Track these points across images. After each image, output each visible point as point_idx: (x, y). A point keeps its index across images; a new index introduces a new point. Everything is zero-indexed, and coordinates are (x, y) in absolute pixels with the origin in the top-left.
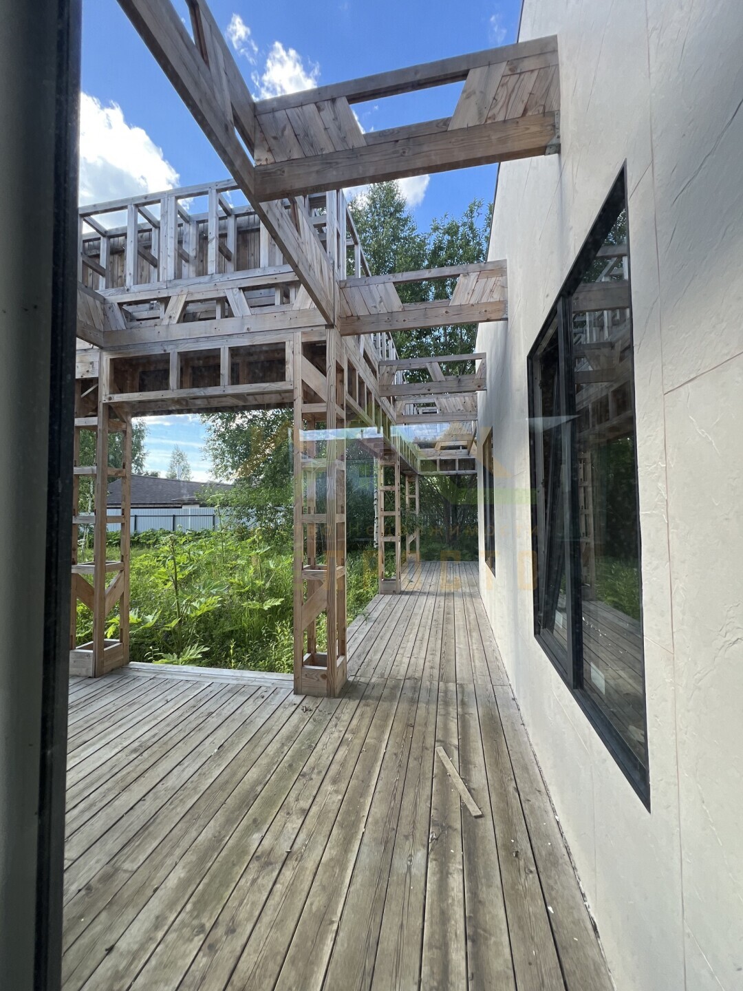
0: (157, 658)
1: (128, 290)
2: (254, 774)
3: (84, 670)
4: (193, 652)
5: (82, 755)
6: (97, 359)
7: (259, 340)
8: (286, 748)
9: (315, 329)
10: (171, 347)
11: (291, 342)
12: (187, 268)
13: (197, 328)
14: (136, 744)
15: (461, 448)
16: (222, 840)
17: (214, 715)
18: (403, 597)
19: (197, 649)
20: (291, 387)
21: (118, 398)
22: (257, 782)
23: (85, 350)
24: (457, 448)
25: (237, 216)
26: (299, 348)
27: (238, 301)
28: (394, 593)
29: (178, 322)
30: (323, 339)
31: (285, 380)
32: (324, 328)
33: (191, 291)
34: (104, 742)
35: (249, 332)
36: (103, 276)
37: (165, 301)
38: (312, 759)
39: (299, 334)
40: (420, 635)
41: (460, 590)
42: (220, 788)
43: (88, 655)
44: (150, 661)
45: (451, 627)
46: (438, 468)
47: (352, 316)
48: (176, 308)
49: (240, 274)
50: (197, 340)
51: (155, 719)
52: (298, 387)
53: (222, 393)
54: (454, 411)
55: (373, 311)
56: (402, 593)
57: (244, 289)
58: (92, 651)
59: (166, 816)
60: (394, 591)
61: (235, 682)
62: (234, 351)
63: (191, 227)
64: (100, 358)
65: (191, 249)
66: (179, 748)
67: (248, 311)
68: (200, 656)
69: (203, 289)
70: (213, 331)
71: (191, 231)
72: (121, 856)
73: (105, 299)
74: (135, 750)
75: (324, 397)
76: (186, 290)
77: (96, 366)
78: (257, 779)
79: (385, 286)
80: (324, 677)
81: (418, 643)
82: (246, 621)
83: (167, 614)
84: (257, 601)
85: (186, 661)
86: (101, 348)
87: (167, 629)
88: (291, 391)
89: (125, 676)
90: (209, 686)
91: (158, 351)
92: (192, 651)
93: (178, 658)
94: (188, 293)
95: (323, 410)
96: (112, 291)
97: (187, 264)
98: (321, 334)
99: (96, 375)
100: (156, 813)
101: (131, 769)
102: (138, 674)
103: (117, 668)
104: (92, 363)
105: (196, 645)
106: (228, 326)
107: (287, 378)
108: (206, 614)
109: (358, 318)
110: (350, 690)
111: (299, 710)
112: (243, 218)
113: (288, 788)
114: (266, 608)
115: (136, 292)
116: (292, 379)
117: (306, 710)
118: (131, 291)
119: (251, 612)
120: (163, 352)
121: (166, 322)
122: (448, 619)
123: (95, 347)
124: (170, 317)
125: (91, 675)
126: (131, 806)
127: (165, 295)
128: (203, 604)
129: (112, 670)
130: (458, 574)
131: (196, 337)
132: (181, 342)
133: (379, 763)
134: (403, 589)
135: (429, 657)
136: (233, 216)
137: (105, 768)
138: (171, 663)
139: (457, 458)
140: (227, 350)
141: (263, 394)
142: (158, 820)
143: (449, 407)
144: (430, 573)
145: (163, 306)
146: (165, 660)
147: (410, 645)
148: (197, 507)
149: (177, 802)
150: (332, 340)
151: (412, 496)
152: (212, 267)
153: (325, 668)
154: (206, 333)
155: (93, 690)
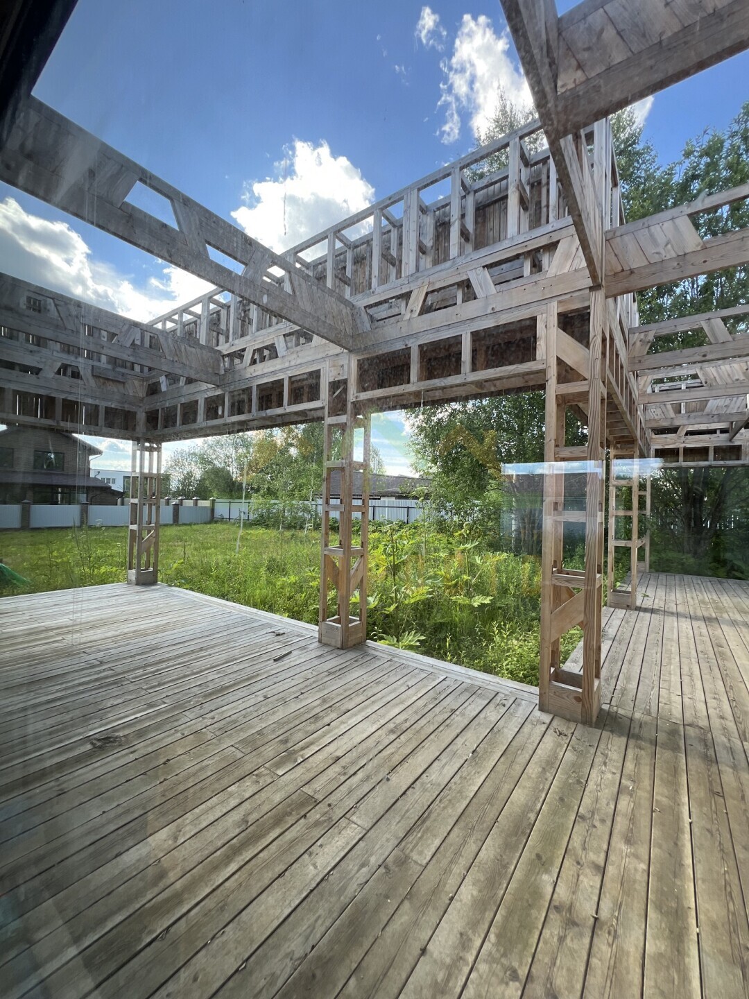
0: (381, 638)
1: (373, 292)
2: (519, 796)
3: (334, 640)
4: (412, 638)
5: (349, 722)
6: (347, 362)
7: (504, 319)
8: (549, 776)
9: (575, 295)
10: (412, 340)
11: (544, 315)
12: (423, 260)
13: (438, 317)
14: (391, 725)
15: (718, 432)
16: (506, 867)
17: (457, 713)
18: (641, 614)
19: (414, 636)
20: (541, 367)
21: (364, 396)
22: (527, 809)
23: (337, 355)
24: (713, 432)
25: (476, 192)
26: (554, 320)
27: (482, 281)
28: (628, 607)
29: (419, 315)
30: (586, 304)
31: (535, 360)
32: (588, 291)
33: (431, 280)
34: (364, 714)
35: (494, 312)
36: (349, 285)
37: (406, 296)
38: (586, 800)
39: (554, 304)
40: (685, 669)
41: (725, 616)
42: (487, 800)
43: (337, 628)
44: (376, 641)
45: (730, 665)
46: (681, 458)
47: (623, 270)
48: (416, 302)
49: (483, 252)
50: (438, 329)
51: (402, 703)
52: (552, 365)
53: (463, 381)
54: (729, 381)
55: (656, 259)
56: (639, 609)
57: (489, 267)
58: (339, 626)
59: (439, 815)
60: (628, 606)
61: (469, 681)
62: (475, 335)
63: (429, 218)
64: (349, 361)
65: (428, 240)
66: (433, 741)
67: (493, 289)
68: (418, 644)
69: (445, 275)
70: (454, 317)
71: (429, 221)
72: (407, 843)
73: (353, 306)
74: (392, 731)
75: (587, 375)
76: (426, 282)
77: (346, 368)
78: (527, 804)
79: (674, 223)
80: (578, 699)
81: (686, 679)
82: (457, 616)
83: (384, 597)
84: (465, 596)
85: (406, 646)
86: (350, 351)
87: (386, 612)
88: (543, 372)
89: (366, 654)
90: (444, 680)
91: (399, 346)
92: (410, 638)
93: (398, 641)
94: (429, 283)
95: (585, 389)
96: (359, 296)
97: (424, 256)
98: (583, 299)
99: (345, 377)
100: (429, 806)
101: (393, 750)
102: (377, 653)
103: (359, 644)
104: (342, 366)
105: (413, 632)
106: (471, 309)
107: (538, 357)
108: (417, 603)
109: (632, 272)
110: (608, 722)
111: (550, 731)
112: (482, 192)
113: (567, 829)
114: (476, 605)
115: (380, 292)
116: (544, 358)
117: (560, 734)
118: (376, 293)
119: (462, 607)
120: (404, 347)
121: (407, 317)
122: (722, 654)
123: (345, 351)
124: (412, 311)
125: (339, 646)
126: (403, 790)
127: (408, 290)
128: (415, 592)
129: (354, 645)
130: (714, 594)
131: (435, 327)
132: (421, 334)
133: (687, 836)
134: (638, 603)
135: (712, 703)
136: (472, 193)
137: (371, 742)
138: (393, 645)
139: (711, 445)
140: (469, 335)
141: (509, 377)
142: (433, 816)
143: (721, 377)
144: (670, 589)
145: (404, 302)
146: (387, 642)
147: (675, 679)
148: (393, 499)
149: (446, 802)
150: (597, 303)
151: (642, 493)
152: (454, 251)
153: (580, 690)
154: (447, 321)
155: (343, 661)
